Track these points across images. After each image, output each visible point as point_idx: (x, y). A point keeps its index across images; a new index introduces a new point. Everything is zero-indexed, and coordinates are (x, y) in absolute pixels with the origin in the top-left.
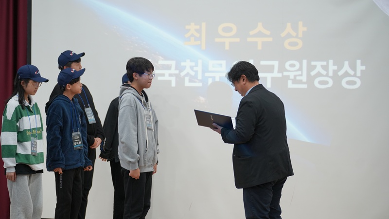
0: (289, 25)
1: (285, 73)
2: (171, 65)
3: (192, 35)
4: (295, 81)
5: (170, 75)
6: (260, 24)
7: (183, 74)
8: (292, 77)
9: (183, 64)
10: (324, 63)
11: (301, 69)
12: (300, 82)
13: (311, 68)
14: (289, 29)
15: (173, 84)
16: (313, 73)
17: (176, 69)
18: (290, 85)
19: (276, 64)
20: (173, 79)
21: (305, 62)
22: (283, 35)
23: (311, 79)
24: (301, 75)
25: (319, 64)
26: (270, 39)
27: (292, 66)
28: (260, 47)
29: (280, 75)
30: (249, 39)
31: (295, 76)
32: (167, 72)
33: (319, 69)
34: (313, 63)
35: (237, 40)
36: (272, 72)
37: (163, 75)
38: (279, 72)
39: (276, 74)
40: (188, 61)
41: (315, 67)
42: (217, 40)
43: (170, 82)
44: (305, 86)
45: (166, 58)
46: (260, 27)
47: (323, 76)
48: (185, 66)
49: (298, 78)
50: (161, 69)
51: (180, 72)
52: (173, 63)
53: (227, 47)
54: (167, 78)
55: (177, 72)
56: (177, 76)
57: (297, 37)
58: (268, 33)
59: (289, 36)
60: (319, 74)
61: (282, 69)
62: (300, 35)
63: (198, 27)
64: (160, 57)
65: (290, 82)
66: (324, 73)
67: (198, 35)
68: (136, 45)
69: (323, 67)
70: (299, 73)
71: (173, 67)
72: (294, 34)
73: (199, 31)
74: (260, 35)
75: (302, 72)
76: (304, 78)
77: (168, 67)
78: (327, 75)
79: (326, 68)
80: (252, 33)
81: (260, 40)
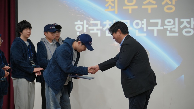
1: (165, 27)
2: (98, 23)
3: (110, 5)
4: (171, 32)
5: (97, 30)
7: (105, 29)
8: (169, 29)
9: (104, 23)
10: (188, 20)
11: (174, 24)
12: (174, 32)
13: (180, 23)
15: (99, 35)
16: (182, 26)
17: (101, 26)
18: (168, 34)
19: (159, 21)
20: (99, 32)
21: (177, 20)
22: (163, 3)
23: (180, 30)
24: (175, 28)
25: (185, 21)
26: (156, 6)
27: (169, 22)
28: (149, 11)
29: (162, 28)
30: (143, 7)
31: (171, 29)
32: (95, 28)
33: (185, 24)
34: (182, 20)
35: (136, 7)
36: (157, 26)
37: (93, 30)
38: (161, 26)
39: (160, 28)
40: (108, 21)
41: (183, 22)
42: (124, 8)
43: (97, 34)
44: (177, 34)
45: (95, 20)
47: (187, 28)
48: (106, 24)
49: (173, 30)
50: (92, 26)
51: (103, 27)
52: (99, 22)
53: (130, 12)
54: (95, 31)
55: (101, 28)
56: (101, 30)
57: (172, 4)
58: (154, 2)
59: (167, 4)
60: (185, 27)
61: (163, 24)
62: (174, 3)
64: (91, 19)
65: (168, 32)
66: (188, 26)
67: (113, 5)
68: (77, 12)
69: (187, 22)
70: (173, 26)
71: (99, 25)
72: (170, 3)
73: (113, 2)
74: (150, 3)
75: (175, 26)
76: (176, 30)
77: (96, 25)
78: (190, 28)
79: (189, 23)
80: (145, 3)
81: (149, 7)
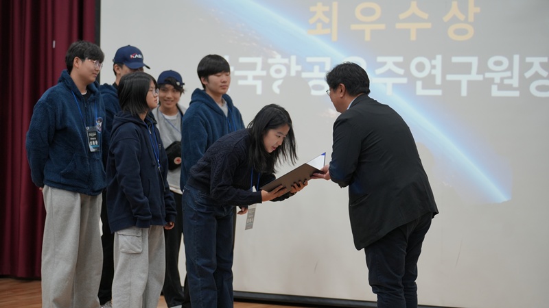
0: (455, 4)
3: (319, 20)
6: (414, 4)
14: (454, 10)
22: (446, 18)
26: (428, 25)
28: (413, 37)
30: (399, 26)
35: (382, 27)
42: (354, 27)
46: (414, 9)
53: (367, 37)
57: (467, 21)
58: (425, 16)
59: (455, 20)
62: (471, 19)
63: (327, 9)
67: (326, 20)
68: (242, 35)
72: (462, 17)
73: (328, 14)
74: (414, 18)
80: (402, 16)
81: (413, 27)
